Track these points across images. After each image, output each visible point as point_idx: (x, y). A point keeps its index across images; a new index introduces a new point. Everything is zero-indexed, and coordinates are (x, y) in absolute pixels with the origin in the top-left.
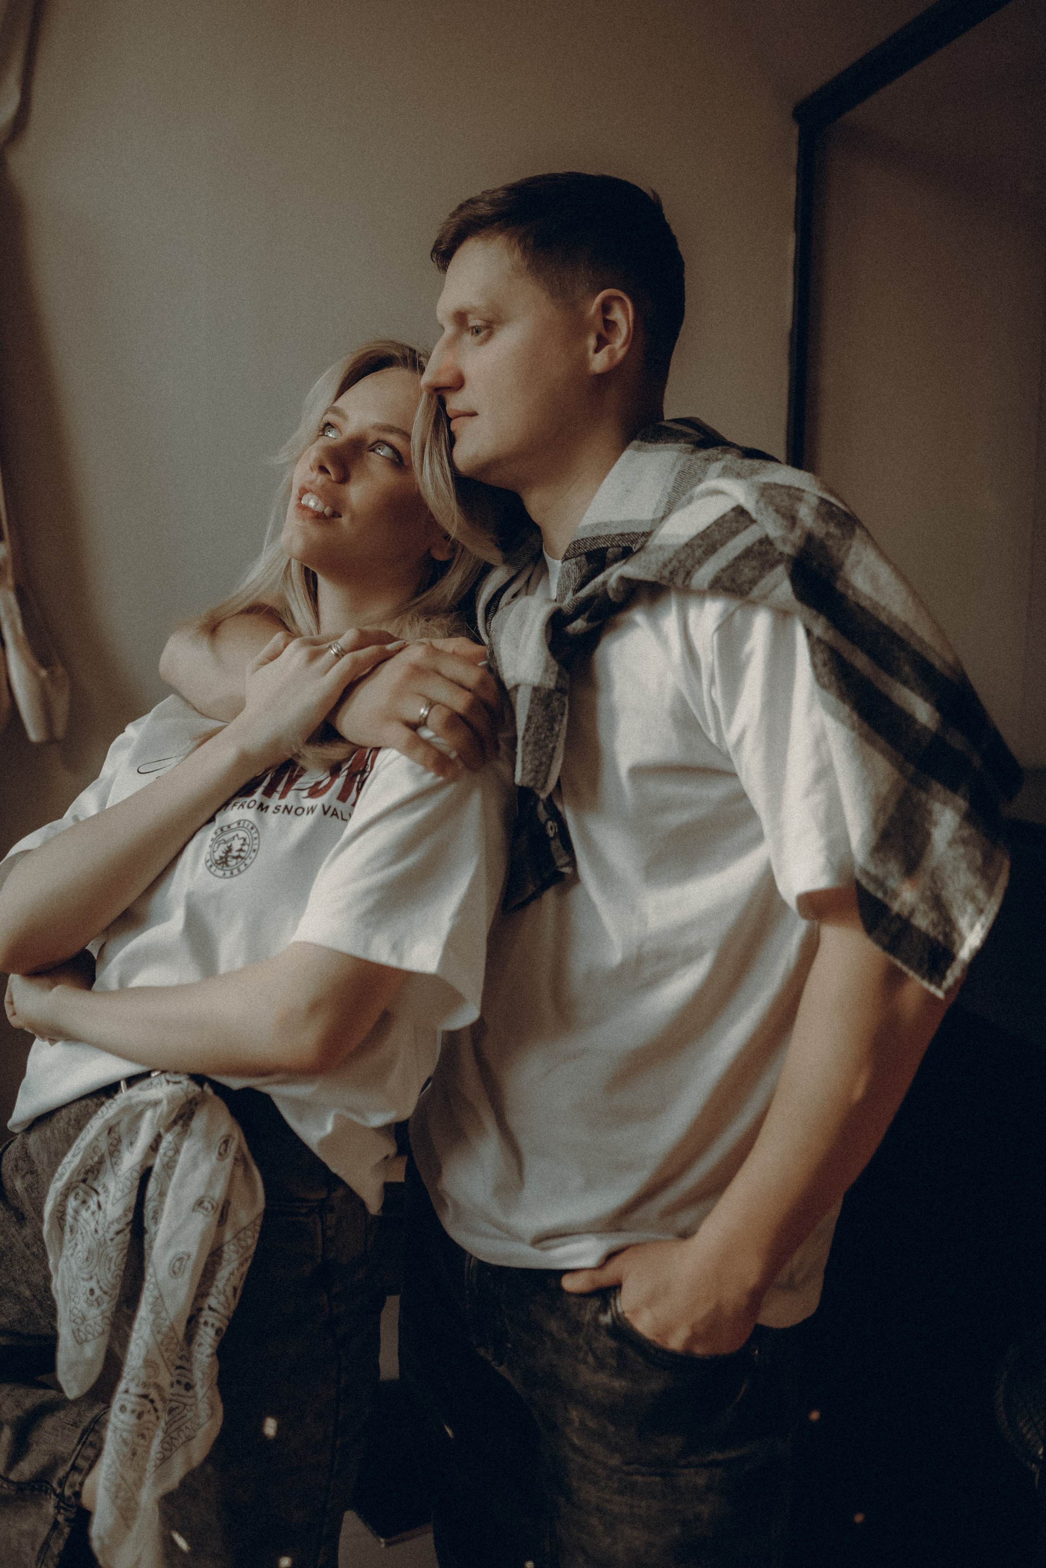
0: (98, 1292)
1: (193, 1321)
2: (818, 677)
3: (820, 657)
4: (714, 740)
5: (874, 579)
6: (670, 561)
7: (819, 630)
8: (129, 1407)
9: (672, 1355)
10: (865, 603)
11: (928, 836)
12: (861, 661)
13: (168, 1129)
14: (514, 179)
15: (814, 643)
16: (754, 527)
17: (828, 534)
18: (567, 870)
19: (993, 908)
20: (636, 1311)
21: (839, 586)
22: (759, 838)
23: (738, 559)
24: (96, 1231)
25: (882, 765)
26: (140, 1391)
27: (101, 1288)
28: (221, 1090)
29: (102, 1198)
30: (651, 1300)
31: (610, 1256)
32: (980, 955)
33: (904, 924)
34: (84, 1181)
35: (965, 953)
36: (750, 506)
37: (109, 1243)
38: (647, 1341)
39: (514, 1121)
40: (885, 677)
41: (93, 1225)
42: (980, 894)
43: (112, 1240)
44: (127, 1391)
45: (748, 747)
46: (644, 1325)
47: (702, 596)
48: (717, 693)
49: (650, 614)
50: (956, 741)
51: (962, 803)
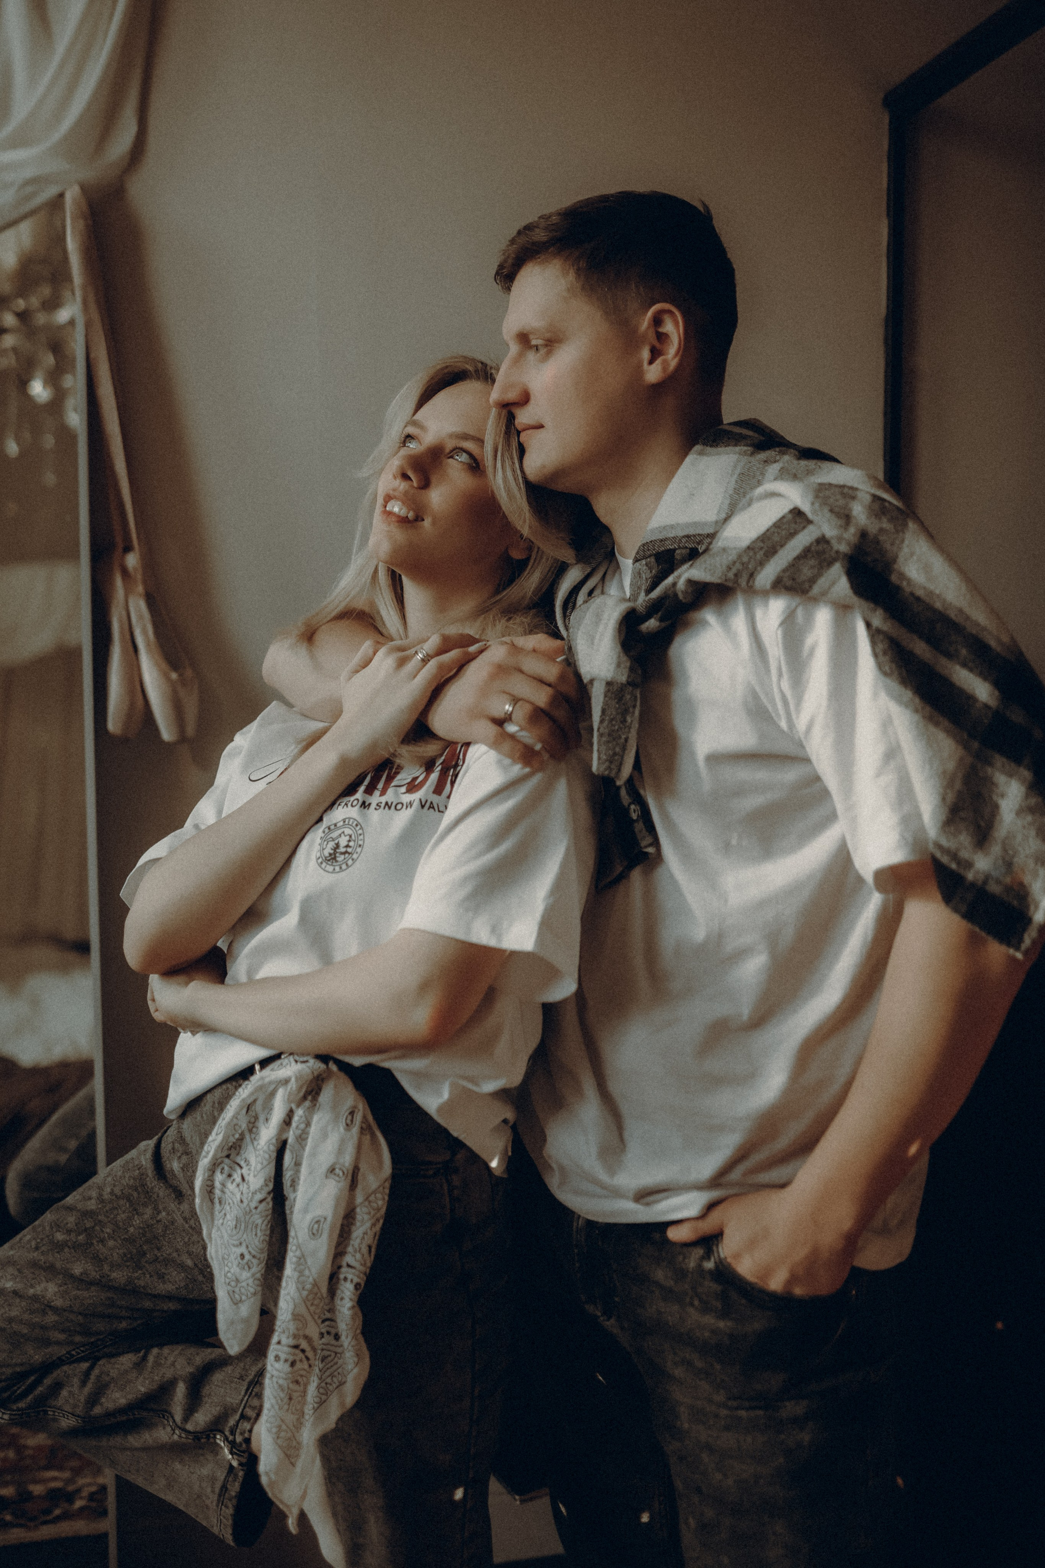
0: (247, 1257)
1: (334, 1278)
2: (880, 666)
3: (881, 648)
4: (783, 724)
5: (927, 568)
6: (734, 563)
7: (877, 621)
8: (283, 1356)
9: (773, 1295)
10: (920, 593)
11: (996, 807)
12: (920, 648)
13: (298, 1106)
14: (567, 202)
15: (874, 634)
16: (811, 527)
17: (881, 530)
18: (653, 852)
20: (737, 1256)
21: (894, 578)
22: (831, 814)
23: (798, 558)
24: (242, 1201)
26: (291, 1342)
27: (249, 1252)
28: (345, 1067)
29: (245, 1171)
30: (752, 1244)
31: (711, 1206)
34: (228, 1156)
35: (1040, 916)
36: (806, 508)
37: (254, 1211)
38: (751, 1283)
39: (615, 1087)
40: (943, 661)
41: (238, 1196)
43: (256, 1208)
44: (279, 1343)
45: (817, 732)
46: (746, 1268)
47: (765, 594)
48: (785, 685)
49: (720, 613)
50: (1017, 716)
51: (1027, 774)
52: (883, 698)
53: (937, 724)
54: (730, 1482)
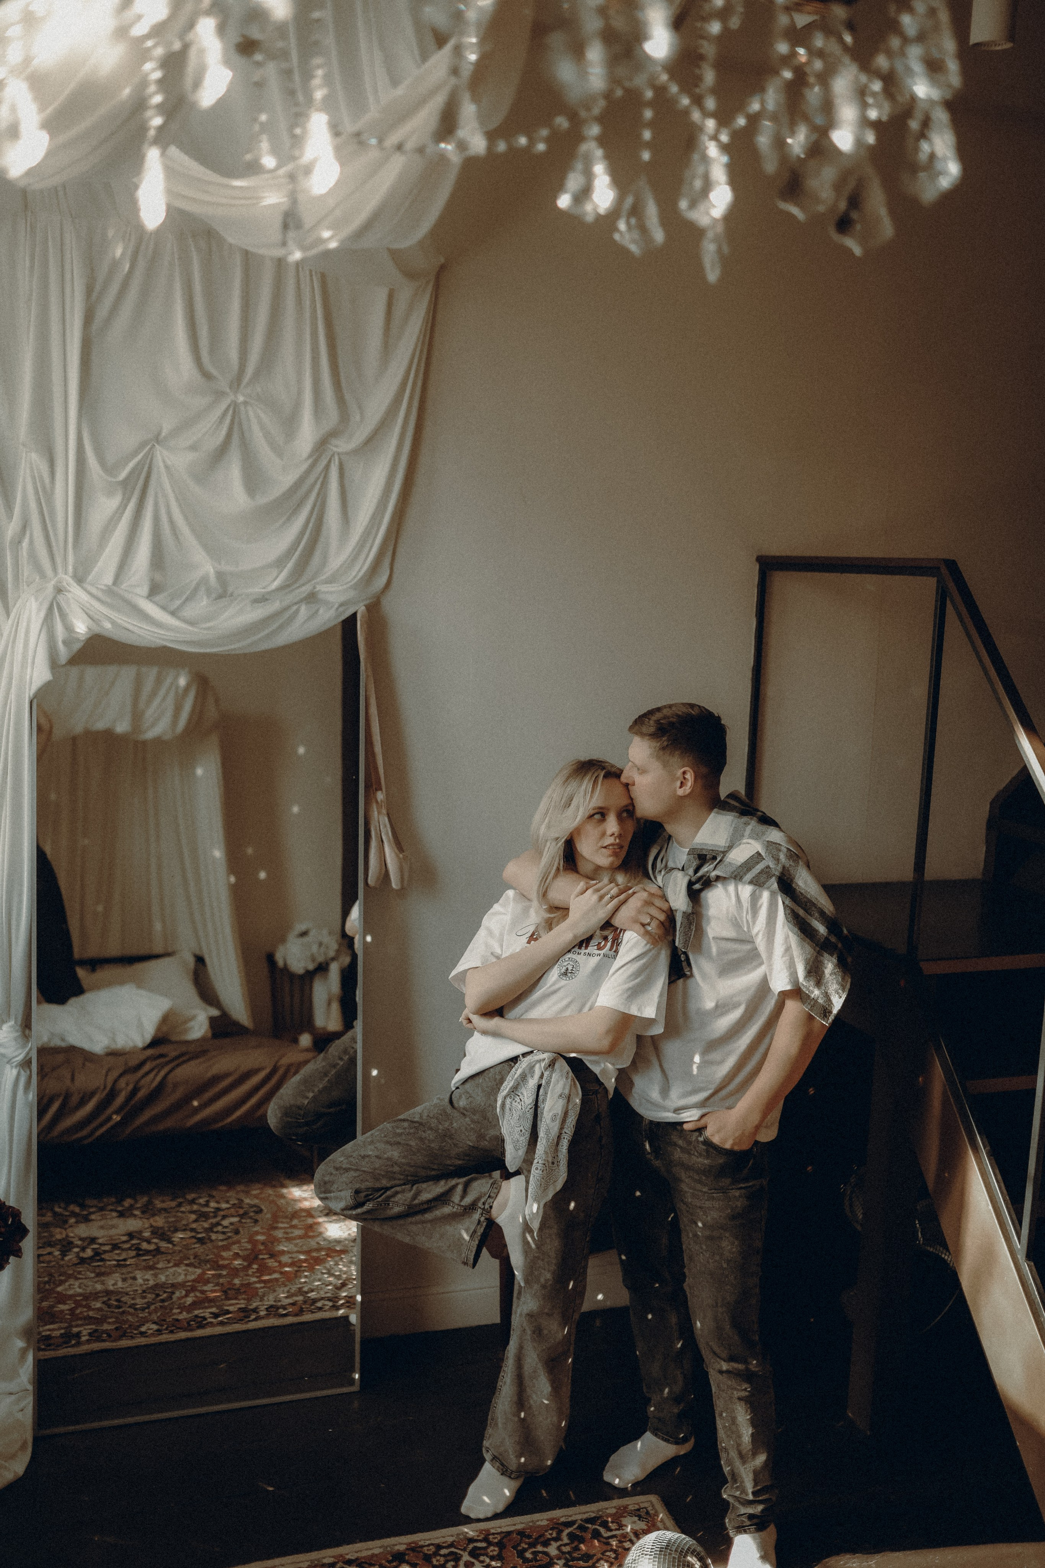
0: (522, 1132)
1: (559, 1138)
2: (787, 918)
3: (788, 911)
4: (745, 929)
6: (734, 870)
7: (787, 902)
10: (803, 891)
11: (823, 972)
12: (801, 912)
13: (545, 1071)
15: (785, 906)
16: (764, 861)
17: (790, 865)
18: (688, 973)
19: (844, 996)
20: (713, 1136)
21: (794, 886)
22: (762, 963)
23: (759, 874)
24: (519, 1110)
25: (808, 949)
26: (543, 1162)
27: (524, 1129)
28: (565, 1058)
29: (521, 1097)
30: (719, 1131)
31: (703, 1116)
32: (840, 1011)
33: (815, 1001)
34: (513, 1092)
35: (835, 1011)
36: (763, 854)
37: (528, 1113)
38: (717, 1145)
39: (665, 1066)
40: (809, 917)
41: (520, 1107)
42: (840, 991)
43: (528, 1111)
44: (538, 1163)
45: (760, 936)
46: (716, 1140)
47: (744, 883)
48: (749, 917)
49: (723, 884)
50: (833, 939)
51: (835, 961)
52: (786, 928)
53: (805, 941)
54: (709, 1218)
